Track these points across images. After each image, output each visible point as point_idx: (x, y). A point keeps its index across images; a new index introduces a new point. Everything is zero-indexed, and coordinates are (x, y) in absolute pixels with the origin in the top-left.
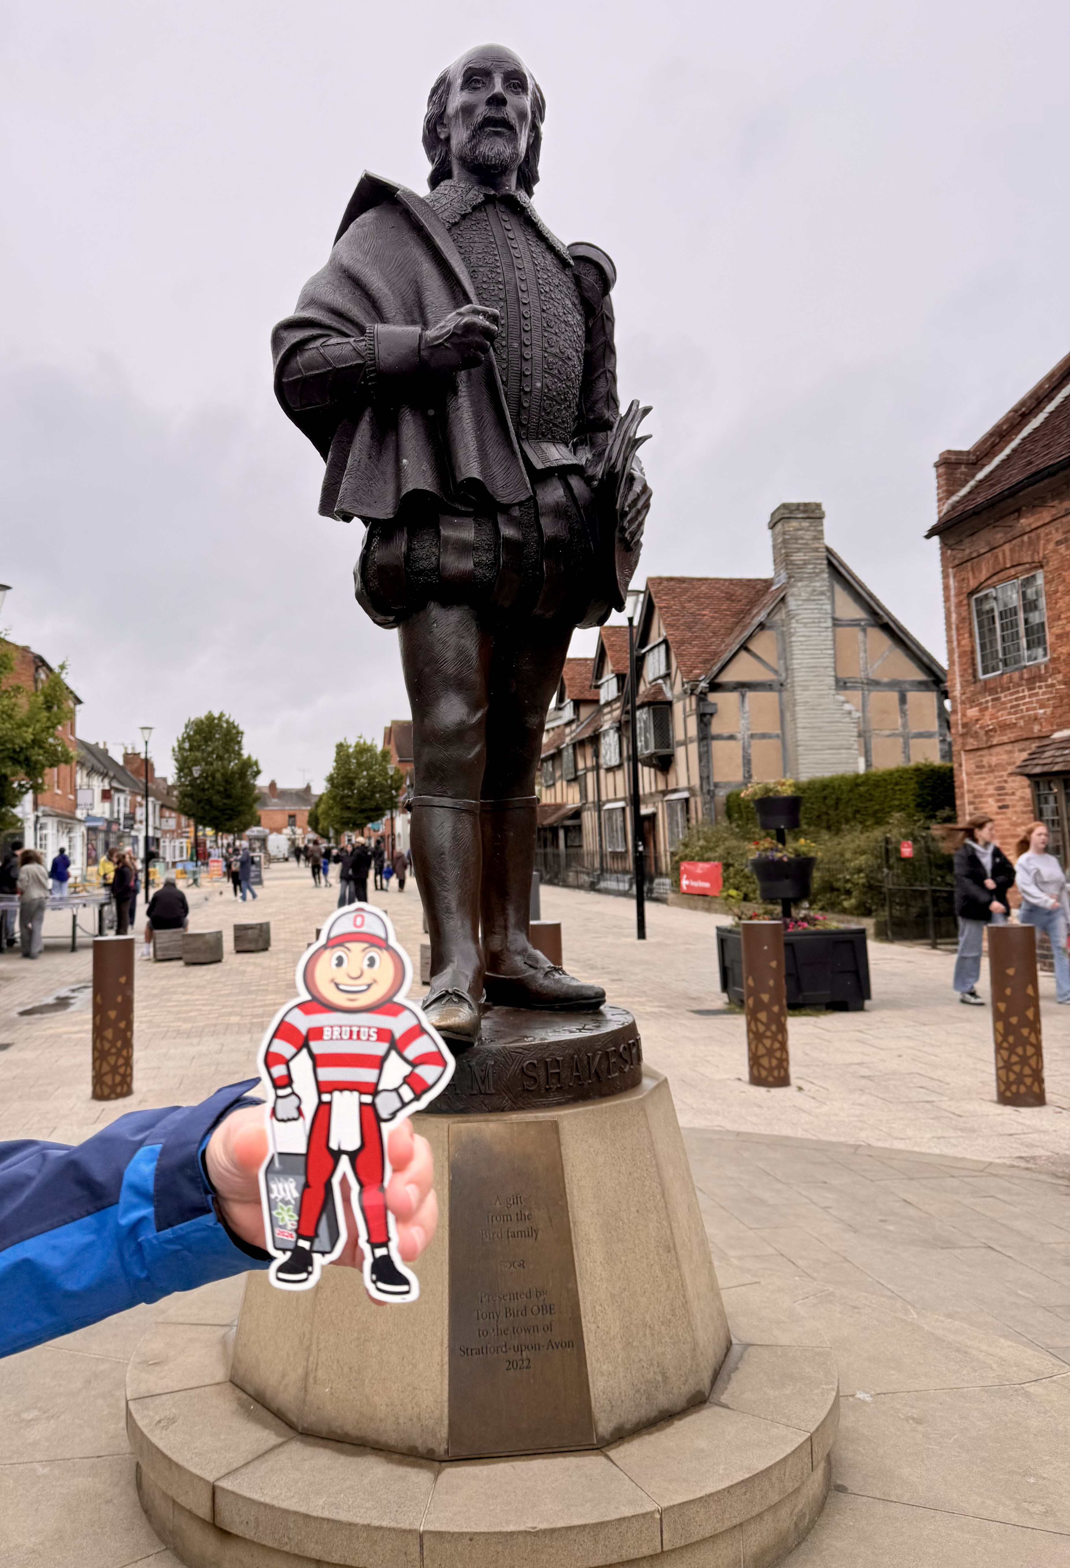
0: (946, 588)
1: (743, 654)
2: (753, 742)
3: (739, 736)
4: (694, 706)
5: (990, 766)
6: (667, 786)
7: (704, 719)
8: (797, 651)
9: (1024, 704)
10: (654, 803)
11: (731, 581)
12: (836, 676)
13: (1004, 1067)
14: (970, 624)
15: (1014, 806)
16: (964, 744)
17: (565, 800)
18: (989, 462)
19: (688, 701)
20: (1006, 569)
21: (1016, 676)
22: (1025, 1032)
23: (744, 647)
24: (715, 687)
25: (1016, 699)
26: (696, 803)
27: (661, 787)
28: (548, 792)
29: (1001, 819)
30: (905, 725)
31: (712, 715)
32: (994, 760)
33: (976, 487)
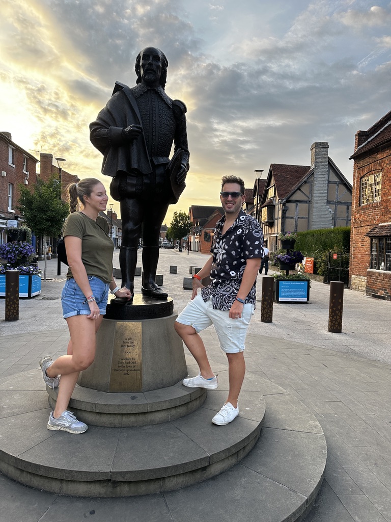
0: (354, 176)
1: (299, 191)
2: (299, 220)
3: (294, 217)
5: (360, 233)
6: (271, 232)
7: (284, 211)
8: (315, 191)
10: (267, 237)
11: (298, 166)
12: (327, 200)
13: (331, 321)
14: (360, 188)
15: (366, 246)
16: (354, 225)
18: (373, 135)
19: (279, 205)
20: (372, 171)
21: (371, 206)
22: (338, 312)
23: (299, 189)
24: (288, 201)
25: (370, 213)
29: (362, 249)
30: (348, 217)
32: (362, 231)
33: (368, 143)
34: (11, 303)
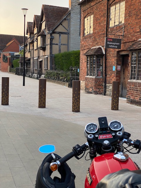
1: (61, 25)
2: (61, 46)
3: (58, 44)
4: (50, 36)
6: (44, 55)
8: (72, 26)
10: (42, 58)
24: (54, 32)
26: (49, 59)
31: (53, 39)
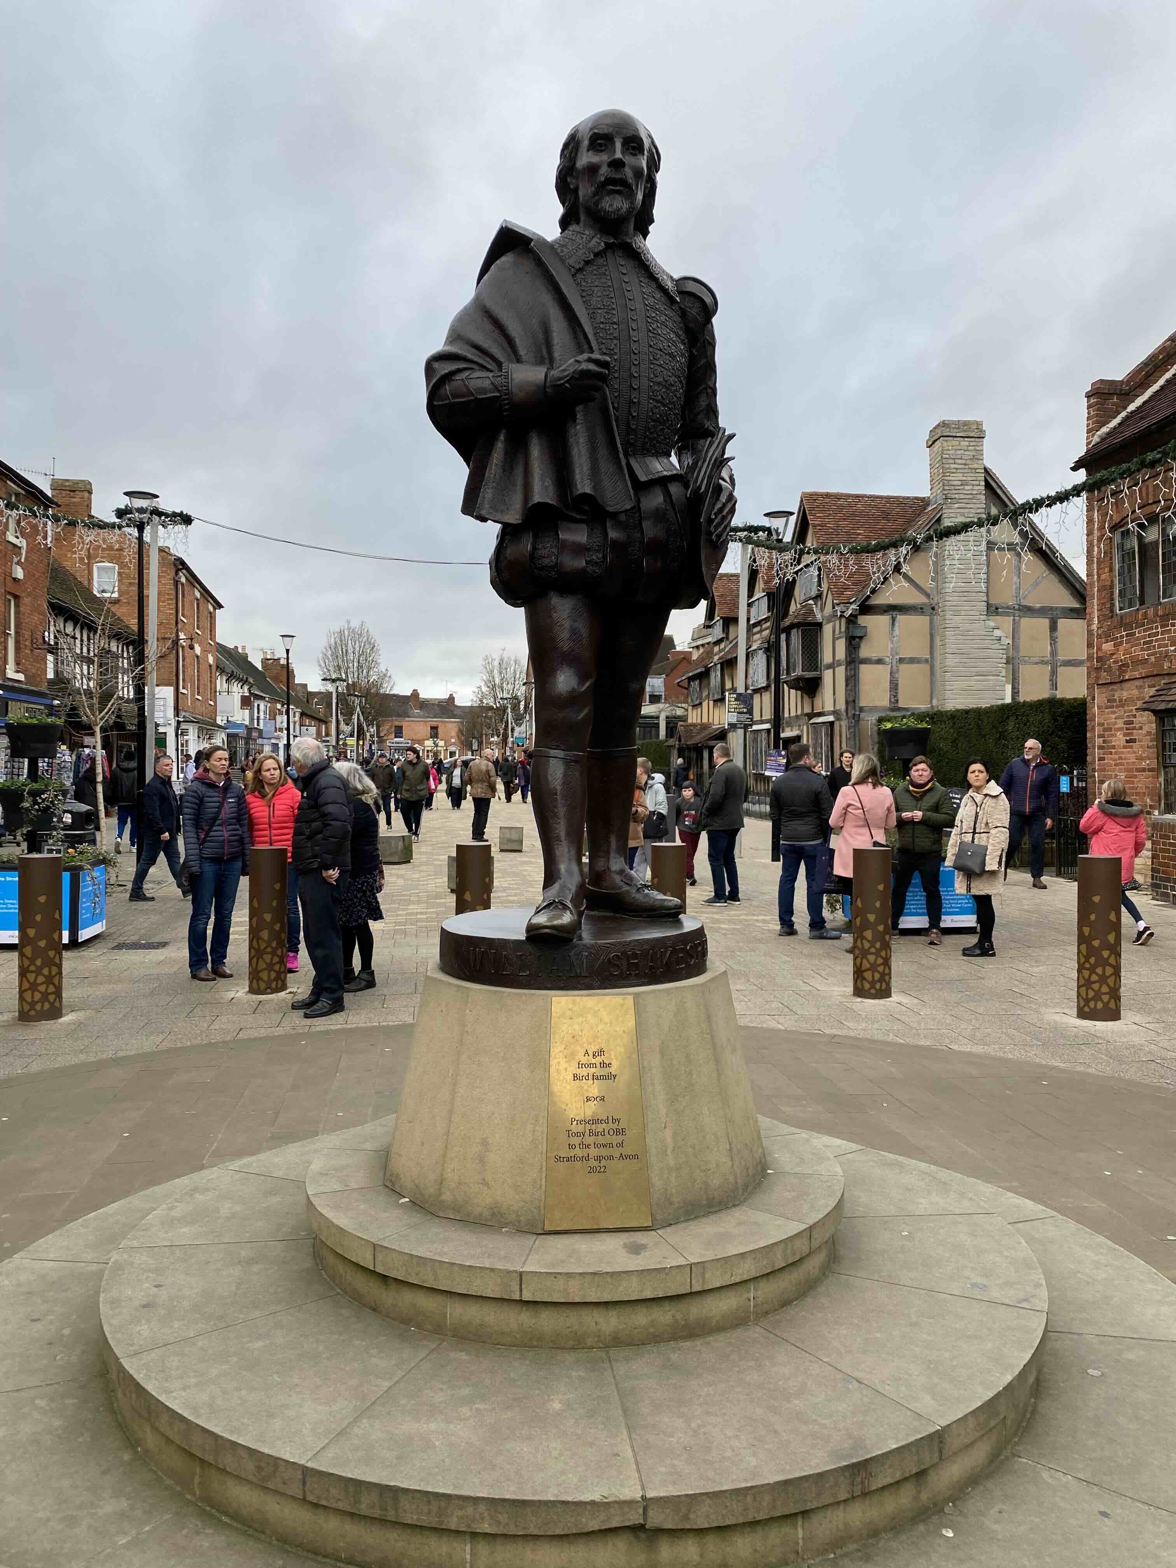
0: (1090, 521)
1: (896, 578)
2: (902, 667)
3: (887, 660)
4: (843, 629)
5: (1121, 701)
6: (813, 710)
7: (854, 641)
8: (950, 574)
9: (1156, 641)
10: (800, 726)
11: (888, 498)
12: (987, 602)
13: (1084, 984)
14: (1111, 559)
15: (1140, 741)
16: (1097, 678)
17: (711, 721)
18: (1142, 393)
19: (837, 623)
20: (1149, 504)
21: (1151, 612)
22: (1106, 954)
23: (897, 569)
24: (866, 609)
25: (1149, 635)
26: (840, 726)
27: (807, 710)
28: (695, 712)
29: (1128, 752)
30: (1054, 653)
31: (861, 638)
32: (1125, 695)
33: (1127, 418)
34: (39, 962)
